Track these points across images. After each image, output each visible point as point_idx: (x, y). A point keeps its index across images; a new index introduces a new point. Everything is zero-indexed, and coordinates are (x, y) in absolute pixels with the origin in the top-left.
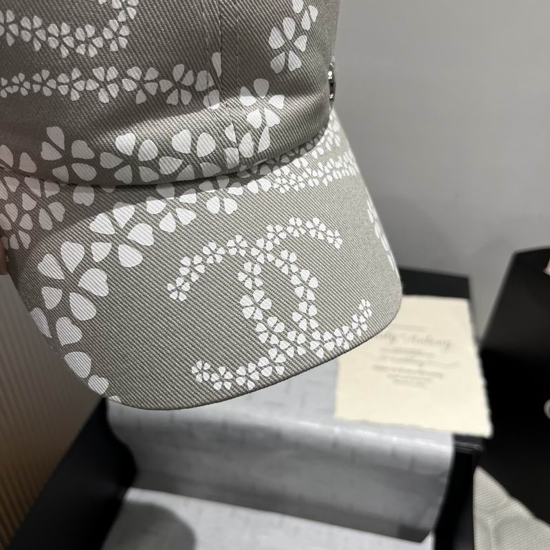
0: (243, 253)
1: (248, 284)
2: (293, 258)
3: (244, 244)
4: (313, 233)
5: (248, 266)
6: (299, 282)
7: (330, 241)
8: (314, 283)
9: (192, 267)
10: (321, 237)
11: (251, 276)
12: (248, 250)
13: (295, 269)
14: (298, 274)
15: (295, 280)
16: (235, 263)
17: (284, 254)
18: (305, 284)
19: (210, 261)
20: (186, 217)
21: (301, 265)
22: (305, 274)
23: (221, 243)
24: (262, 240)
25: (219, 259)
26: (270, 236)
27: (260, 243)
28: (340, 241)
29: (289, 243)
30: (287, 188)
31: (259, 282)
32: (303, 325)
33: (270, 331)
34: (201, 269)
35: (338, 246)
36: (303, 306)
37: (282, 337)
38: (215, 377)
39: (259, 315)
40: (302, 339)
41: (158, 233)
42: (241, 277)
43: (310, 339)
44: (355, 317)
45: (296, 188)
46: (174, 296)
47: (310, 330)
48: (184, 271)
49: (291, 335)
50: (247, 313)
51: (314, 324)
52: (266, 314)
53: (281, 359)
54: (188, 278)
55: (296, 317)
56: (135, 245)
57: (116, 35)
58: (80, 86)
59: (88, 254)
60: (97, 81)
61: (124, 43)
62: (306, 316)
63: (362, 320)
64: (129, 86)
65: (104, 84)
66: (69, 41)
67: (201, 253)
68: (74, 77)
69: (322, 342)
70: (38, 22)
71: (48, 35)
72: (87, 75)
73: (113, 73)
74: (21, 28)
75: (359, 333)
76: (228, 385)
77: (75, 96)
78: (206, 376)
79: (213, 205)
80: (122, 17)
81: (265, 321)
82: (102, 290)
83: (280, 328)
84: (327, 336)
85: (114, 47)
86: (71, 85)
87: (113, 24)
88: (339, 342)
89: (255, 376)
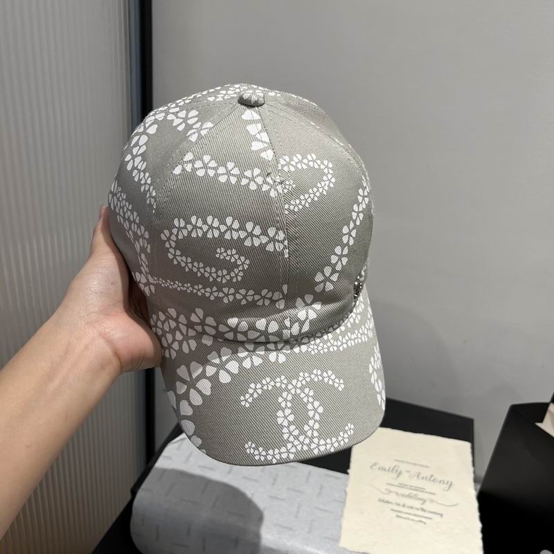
0: (283, 386)
1: (283, 405)
2: (311, 393)
3: (285, 381)
4: (326, 380)
5: (285, 394)
6: (312, 408)
7: (336, 385)
8: (321, 410)
9: (255, 390)
10: (331, 382)
11: (285, 400)
12: (287, 385)
13: (311, 400)
14: (312, 403)
15: (310, 407)
16: (278, 391)
17: (307, 390)
18: (315, 410)
19: (265, 388)
20: (257, 361)
21: (315, 398)
22: (317, 404)
23: (273, 379)
24: (296, 380)
25: (270, 388)
26: (301, 379)
27: (294, 382)
28: (343, 386)
29: (311, 385)
30: (316, 351)
31: (289, 405)
32: (309, 434)
33: (290, 433)
34: (260, 391)
35: (340, 389)
36: (311, 422)
37: (296, 438)
38: (256, 452)
39: (286, 423)
40: (307, 441)
41: (241, 368)
42: (280, 400)
43: (312, 442)
44: (341, 434)
45: (322, 352)
46: (243, 403)
47: (313, 437)
48: (251, 391)
49: (301, 438)
50: (280, 421)
51: (316, 434)
52: (290, 423)
53: (293, 450)
54: (252, 395)
55: (306, 428)
56: (228, 371)
57: (237, 275)
58: (215, 294)
59: (204, 371)
60: (224, 293)
61: (239, 278)
62: (312, 428)
63: (346, 436)
64: (239, 297)
65: (227, 295)
66: (214, 275)
67: (261, 383)
68: (213, 290)
69: (318, 445)
70: (201, 265)
71: (205, 271)
72: (220, 290)
73: (232, 291)
74: (193, 266)
75: (342, 443)
76: (262, 458)
77: (212, 298)
78: (252, 451)
79: (272, 356)
80: (241, 268)
81: (288, 427)
82: (208, 392)
83: (296, 433)
84: (322, 442)
85: (234, 280)
86: (211, 293)
87: (236, 271)
88: (328, 447)
89: (278, 457)
